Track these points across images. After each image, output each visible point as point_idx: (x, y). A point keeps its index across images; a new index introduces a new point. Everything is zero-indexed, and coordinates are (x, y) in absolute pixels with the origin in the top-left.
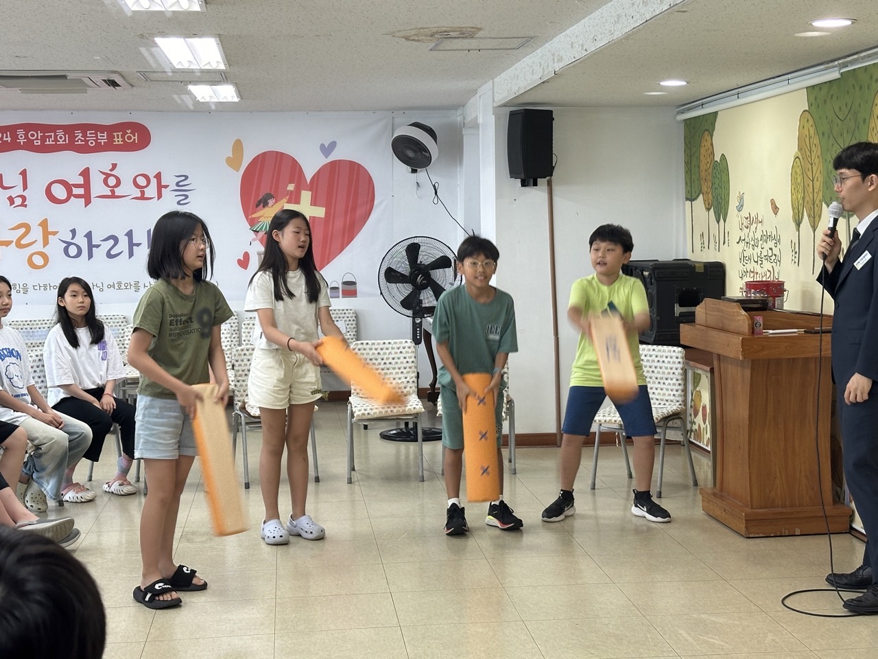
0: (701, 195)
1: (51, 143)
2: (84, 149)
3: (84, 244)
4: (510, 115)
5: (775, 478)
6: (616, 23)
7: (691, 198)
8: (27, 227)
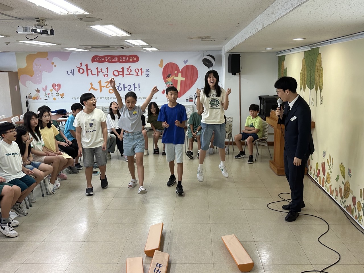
1: (114, 60)
2: (122, 62)
3: (123, 87)
4: (228, 55)
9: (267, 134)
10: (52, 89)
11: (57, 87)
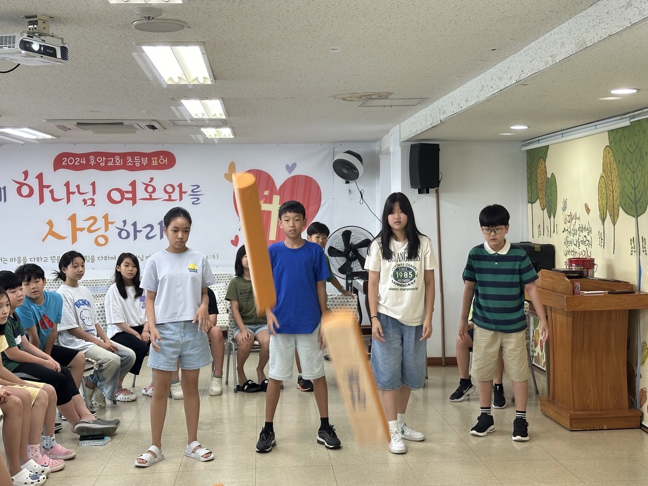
0: (538, 200)
1: (111, 164)
2: (133, 168)
3: (131, 229)
4: (411, 147)
5: (590, 391)
6: (481, 90)
7: (532, 202)
8: (95, 219)
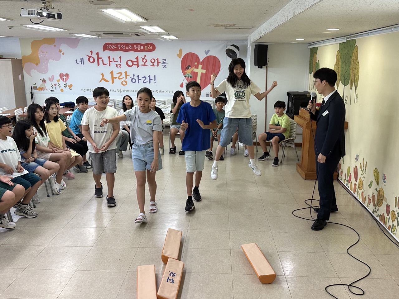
1: (128, 49)
2: (137, 51)
3: (137, 79)
4: (255, 46)
7: (310, 73)
8: (121, 73)
9: (294, 135)
10: (59, 80)
11: (64, 77)
